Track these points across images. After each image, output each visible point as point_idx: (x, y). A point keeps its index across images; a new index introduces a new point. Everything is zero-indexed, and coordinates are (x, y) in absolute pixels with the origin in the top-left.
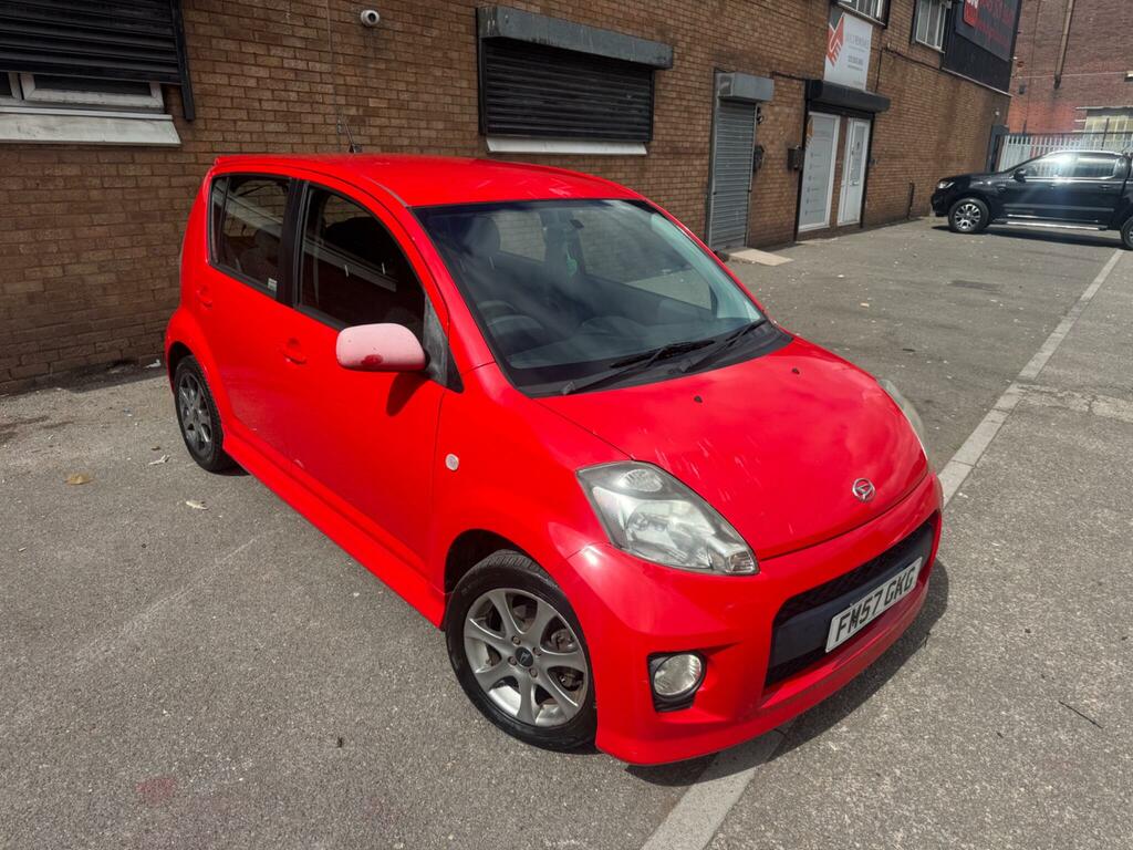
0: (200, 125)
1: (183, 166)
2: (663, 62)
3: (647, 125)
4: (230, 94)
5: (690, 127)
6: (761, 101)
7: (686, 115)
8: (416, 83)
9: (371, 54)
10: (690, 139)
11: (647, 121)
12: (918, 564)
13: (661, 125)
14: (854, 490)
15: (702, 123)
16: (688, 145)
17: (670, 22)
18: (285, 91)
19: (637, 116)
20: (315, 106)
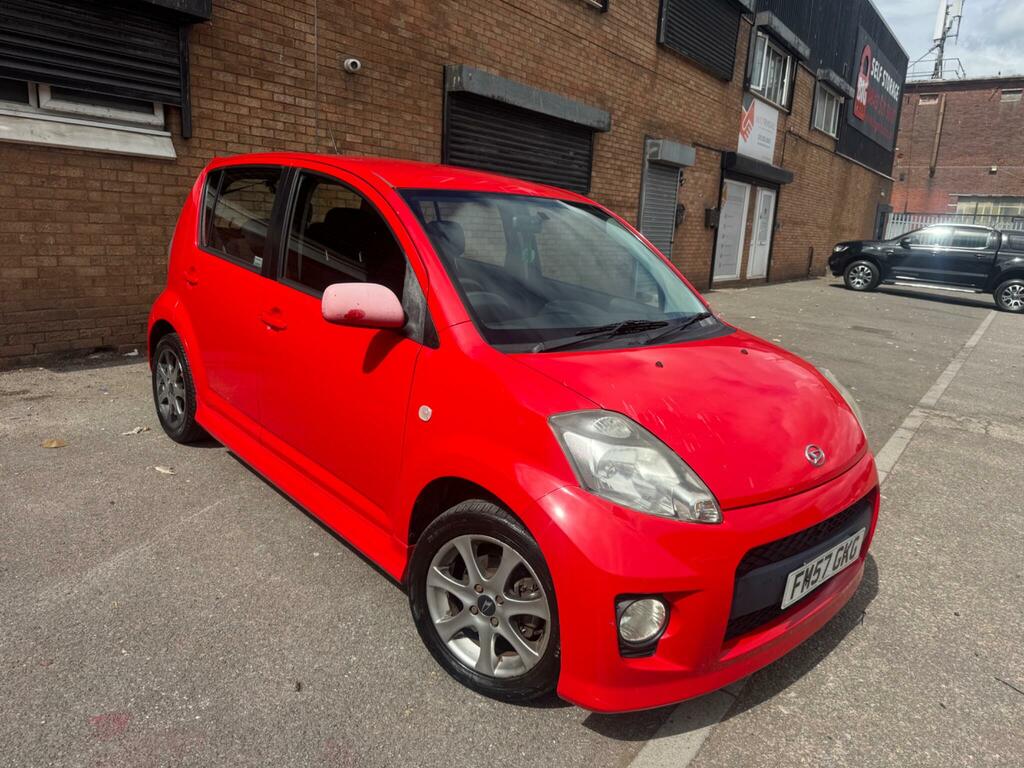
0: (195, 143)
1: (177, 177)
2: (602, 126)
3: (585, 178)
4: (224, 119)
5: (622, 184)
6: (684, 166)
7: (619, 173)
8: (388, 124)
9: (351, 96)
10: (622, 194)
11: (586, 176)
12: (862, 533)
13: (597, 180)
14: (807, 455)
15: (633, 180)
16: (620, 199)
17: (610, 93)
18: (273, 120)
19: (577, 170)
20: (298, 136)
